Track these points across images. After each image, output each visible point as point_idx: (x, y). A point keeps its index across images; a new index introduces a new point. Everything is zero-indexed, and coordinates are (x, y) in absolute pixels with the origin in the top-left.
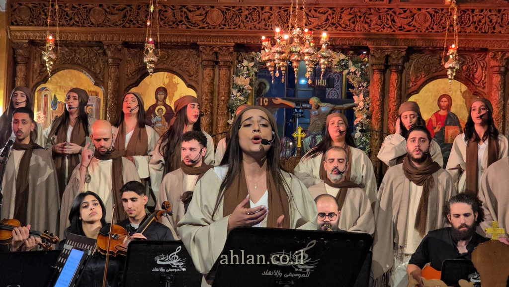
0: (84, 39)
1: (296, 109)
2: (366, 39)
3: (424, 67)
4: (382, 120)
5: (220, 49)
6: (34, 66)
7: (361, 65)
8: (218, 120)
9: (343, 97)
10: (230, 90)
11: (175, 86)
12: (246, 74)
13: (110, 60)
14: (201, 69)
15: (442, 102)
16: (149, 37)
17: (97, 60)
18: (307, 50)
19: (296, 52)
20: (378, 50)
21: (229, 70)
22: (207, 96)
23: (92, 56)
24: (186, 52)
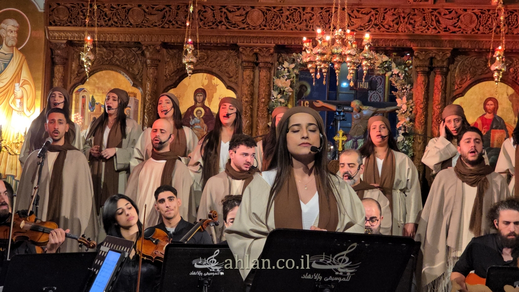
0: (123, 40)
1: (338, 111)
2: (409, 40)
3: (469, 70)
4: (426, 123)
5: (260, 50)
6: (72, 67)
7: (405, 68)
8: (259, 123)
9: (386, 100)
10: (271, 92)
11: (214, 87)
12: (287, 76)
13: (149, 61)
14: (240, 71)
15: (488, 105)
16: (188, 38)
17: (136, 61)
18: (349, 52)
19: (338, 54)
20: (422, 52)
21: (270, 72)
22: (247, 98)
23: (130, 56)
24: (225, 53)
